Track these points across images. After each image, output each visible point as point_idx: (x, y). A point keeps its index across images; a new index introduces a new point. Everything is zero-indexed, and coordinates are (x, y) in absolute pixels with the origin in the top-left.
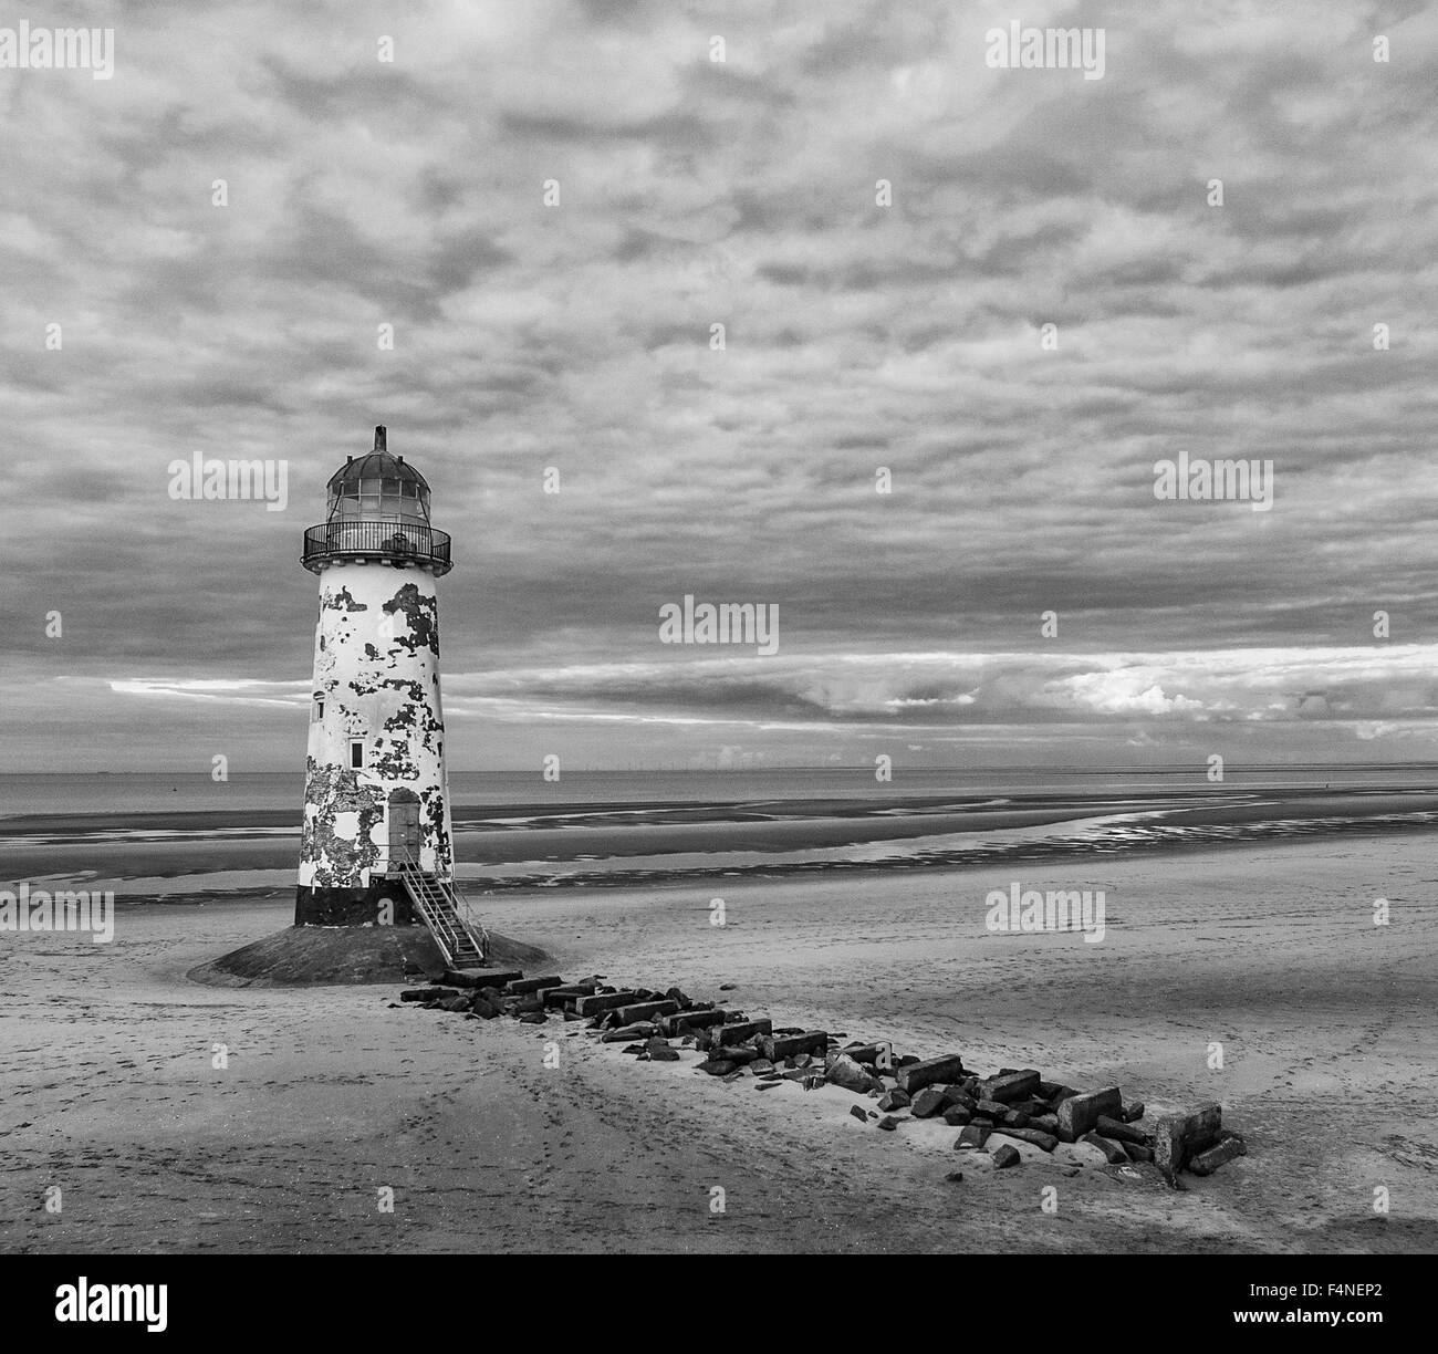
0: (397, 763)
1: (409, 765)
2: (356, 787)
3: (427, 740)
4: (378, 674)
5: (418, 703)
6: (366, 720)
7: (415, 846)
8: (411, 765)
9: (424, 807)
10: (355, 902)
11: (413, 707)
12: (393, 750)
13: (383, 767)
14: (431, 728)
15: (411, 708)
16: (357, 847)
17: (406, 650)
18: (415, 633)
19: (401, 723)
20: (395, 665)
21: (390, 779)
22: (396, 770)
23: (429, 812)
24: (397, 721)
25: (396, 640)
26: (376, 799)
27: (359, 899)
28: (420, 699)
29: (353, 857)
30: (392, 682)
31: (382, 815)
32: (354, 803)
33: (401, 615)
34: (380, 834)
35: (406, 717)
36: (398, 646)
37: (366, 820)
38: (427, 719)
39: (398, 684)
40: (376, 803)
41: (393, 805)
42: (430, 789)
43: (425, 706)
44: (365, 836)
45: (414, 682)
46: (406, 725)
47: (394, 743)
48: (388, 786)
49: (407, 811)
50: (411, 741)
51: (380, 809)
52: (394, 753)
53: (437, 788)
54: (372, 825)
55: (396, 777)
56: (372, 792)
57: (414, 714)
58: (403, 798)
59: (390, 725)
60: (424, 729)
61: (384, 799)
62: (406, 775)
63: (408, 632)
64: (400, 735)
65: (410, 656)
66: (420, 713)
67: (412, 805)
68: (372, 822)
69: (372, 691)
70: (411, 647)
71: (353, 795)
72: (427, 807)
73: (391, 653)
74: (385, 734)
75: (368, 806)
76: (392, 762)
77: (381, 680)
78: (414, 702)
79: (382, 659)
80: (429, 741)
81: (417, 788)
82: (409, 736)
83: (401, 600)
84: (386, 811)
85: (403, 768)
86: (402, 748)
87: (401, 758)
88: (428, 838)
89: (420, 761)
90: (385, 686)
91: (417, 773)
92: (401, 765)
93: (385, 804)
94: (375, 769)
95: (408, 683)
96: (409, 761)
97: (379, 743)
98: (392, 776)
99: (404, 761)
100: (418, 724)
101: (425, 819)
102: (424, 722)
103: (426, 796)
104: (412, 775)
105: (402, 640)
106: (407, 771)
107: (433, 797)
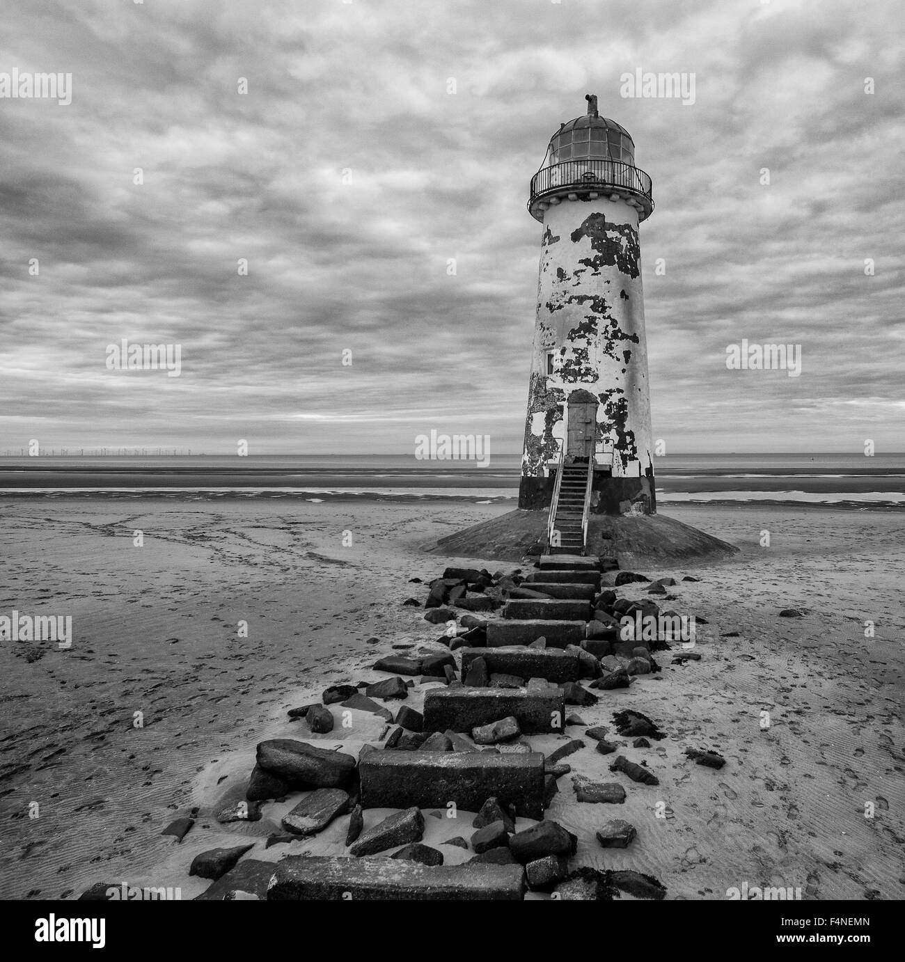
0: (577, 368)
1: (588, 369)
2: (545, 390)
3: (609, 347)
4: (565, 292)
5: (601, 315)
6: (555, 332)
7: (590, 441)
8: (590, 369)
9: (602, 408)
10: (539, 490)
11: (595, 318)
12: (573, 357)
13: (565, 372)
14: (615, 335)
15: (593, 320)
16: (543, 442)
17: (590, 270)
18: (600, 254)
19: (582, 332)
20: (579, 283)
21: (570, 382)
22: (577, 374)
23: (608, 412)
24: (579, 331)
25: (581, 261)
26: (558, 400)
27: (541, 487)
28: (604, 310)
29: (540, 451)
30: (576, 298)
31: (562, 414)
32: (543, 404)
33: (586, 240)
34: (560, 431)
35: (588, 328)
36: (583, 266)
37: (550, 421)
38: (611, 329)
39: (581, 299)
40: (558, 403)
41: (571, 405)
42: (611, 391)
43: (609, 317)
44: (548, 430)
45: (597, 297)
46: (587, 334)
47: (575, 351)
48: (568, 388)
49: (585, 411)
50: (591, 349)
51: (561, 409)
52: (574, 359)
53: (619, 391)
54: (554, 423)
55: (575, 380)
56: (555, 394)
57: (596, 325)
58: (582, 398)
59: (574, 334)
60: (606, 338)
61: (564, 400)
62: (585, 379)
63: (593, 254)
64: (581, 343)
65: (592, 275)
66: (602, 324)
67: (589, 405)
68: (554, 420)
69: (560, 307)
70: (595, 266)
71: (543, 397)
72: (605, 407)
73: (576, 273)
74: (568, 344)
75: (552, 406)
76: (572, 367)
77: (567, 296)
78: (596, 314)
79: (569, 279)
80: (612, 348)
81: (595, 389)
82: (589, 343)
83: (587, 228)
84: (566, 410)
85: (582, 372)
86: (582, 355)
87: (580, 364)
88: (605, 435)
89: (599, 366)
90: (570, 302)
91: (596, 377)
92: (580, 370)
93: (565, 404)
94: (559, 374)
95: (591, 298)
96: (588, 366)
97: (563, 352)
98: (572, 379)
99: (583, 366)
100: (599, 333)
101: (602, 417)
102: (606, 331)
103: (604, 397)
104: (590, 378)
105: (587, 262)
106: (586, 374)
107: (615, 398)
